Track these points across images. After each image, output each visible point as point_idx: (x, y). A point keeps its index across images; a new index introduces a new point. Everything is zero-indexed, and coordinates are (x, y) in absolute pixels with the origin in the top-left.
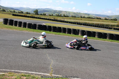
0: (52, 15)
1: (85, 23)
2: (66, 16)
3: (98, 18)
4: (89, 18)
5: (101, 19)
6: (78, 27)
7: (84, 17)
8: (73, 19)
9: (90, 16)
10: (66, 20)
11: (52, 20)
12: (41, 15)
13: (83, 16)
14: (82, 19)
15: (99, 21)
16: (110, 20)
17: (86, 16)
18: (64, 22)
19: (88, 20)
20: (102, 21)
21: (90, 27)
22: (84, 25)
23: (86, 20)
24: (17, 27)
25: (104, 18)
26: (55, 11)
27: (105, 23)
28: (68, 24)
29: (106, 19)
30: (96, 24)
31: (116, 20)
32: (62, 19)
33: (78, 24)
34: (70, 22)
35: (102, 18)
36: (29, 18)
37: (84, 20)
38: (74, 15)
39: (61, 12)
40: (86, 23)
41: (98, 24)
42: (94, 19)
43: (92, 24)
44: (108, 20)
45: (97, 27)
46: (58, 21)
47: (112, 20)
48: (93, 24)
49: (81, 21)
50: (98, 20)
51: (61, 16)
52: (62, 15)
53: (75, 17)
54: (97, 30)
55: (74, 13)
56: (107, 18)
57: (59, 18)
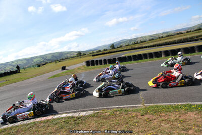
0: (129, 45)
2: (143, 42)
3: (178, 34)
4: (168, 36)
5: (181, 33)
7: (163, 37)
8: (151, 42)
9: (168, 34)
10: (144, 46)
11: (130, 50)
12: (118, 48)
13: (161, 36)
15: (181, 36)
16: (193, 31)
17: (165, 35)
18: (142, 48)
19: (168, 39)
20: (185, 35)
21: (172, 45)
22: (164, 45)
24: (99, 66)
25: (185, 32)
26: (131, 40)
27: (189, 36)
29: (188, 32)
30: (178, 40)
31: (200, 29)
32: (140, 46)
33: (159, 46)
34: (149, 47)
35: (183, 32)
36: (108, 54)
37: (164, 40)
38: (151, 38)
39: (137, 39)
40: (167, 42)
41: (181, 40)
42: (174, 35)
43: (173, 41)
44: (191, 32)
45: (181, 43)
46: (136, 49)
47: (195, 31)
48: (175, 41)
49: (160, 42)
50: (179, 35)
51: (137, 43)
52: (139, 42)
53: (153, 39)
55: (151, 36)
56: (189, 30)
57: (137, 46)
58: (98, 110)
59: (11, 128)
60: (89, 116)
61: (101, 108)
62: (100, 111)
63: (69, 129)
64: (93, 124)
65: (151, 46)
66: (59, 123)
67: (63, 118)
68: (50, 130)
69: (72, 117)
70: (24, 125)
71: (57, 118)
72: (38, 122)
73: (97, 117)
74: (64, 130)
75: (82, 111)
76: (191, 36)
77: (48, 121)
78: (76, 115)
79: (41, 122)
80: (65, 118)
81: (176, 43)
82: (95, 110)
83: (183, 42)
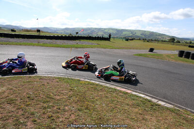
58: (179, 107)
59: (97, 85)
60: (167, 109)
61: (183, 107)
62: (181, 110)
63: (145, 110)
64: (171, 118)
66: (137, 100)
67: (141, 97)
68: (127, 101)
69: (150, 101)
70: (107, 87)
71: (135, 95)
72: (118, 90)
73: (177, 114)
74: (140, 108)
75: (160, 100)
77: (127, 93)
78: (154, 100)
79: (121, 92)
80: (143, 98)
82: (176, 106)
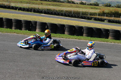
1: (47, 9)
3: (69, 2)
5: (74, 3)
6: (35, 17)
14: (42, 4)
15: (72, 7)
16: (88, 5)
19: (53, 5)
20: (77, 7)
21: (56, 16)
23: (50, 5)
25: (79, 2)
27: (81, 10)
28: (17, 11)
29: (82, 3)
30: (67, 11)
31: (97, 5)
33: (36, 12)
34: (20, 9)
35: (76, 1)
37: (47, 5)
40: (50, 10)
41: (70, 12)
42: (63, 2)
43: (59, 11)
44: (85, 4)
47: (91, 5)
48: (62, 11)
50: (69, 4)
54: (69, 21)
56: (84, 2)
65: (23, 9)
76: (84, 10)
81: (62, 15)
83: (72, 16)
